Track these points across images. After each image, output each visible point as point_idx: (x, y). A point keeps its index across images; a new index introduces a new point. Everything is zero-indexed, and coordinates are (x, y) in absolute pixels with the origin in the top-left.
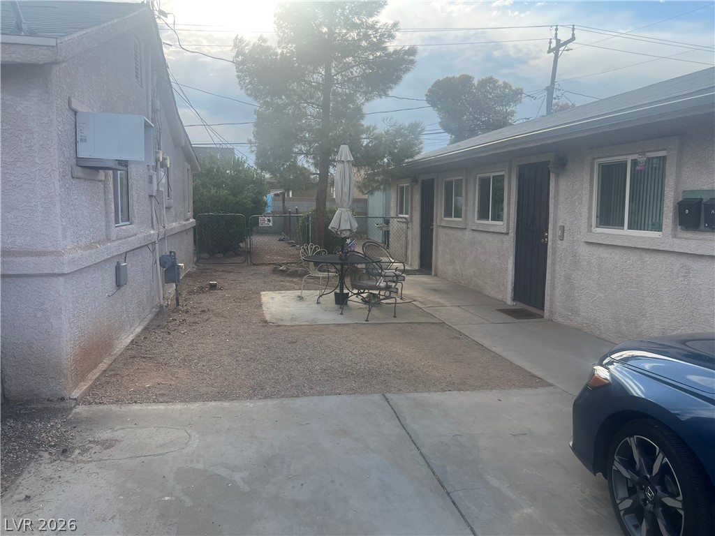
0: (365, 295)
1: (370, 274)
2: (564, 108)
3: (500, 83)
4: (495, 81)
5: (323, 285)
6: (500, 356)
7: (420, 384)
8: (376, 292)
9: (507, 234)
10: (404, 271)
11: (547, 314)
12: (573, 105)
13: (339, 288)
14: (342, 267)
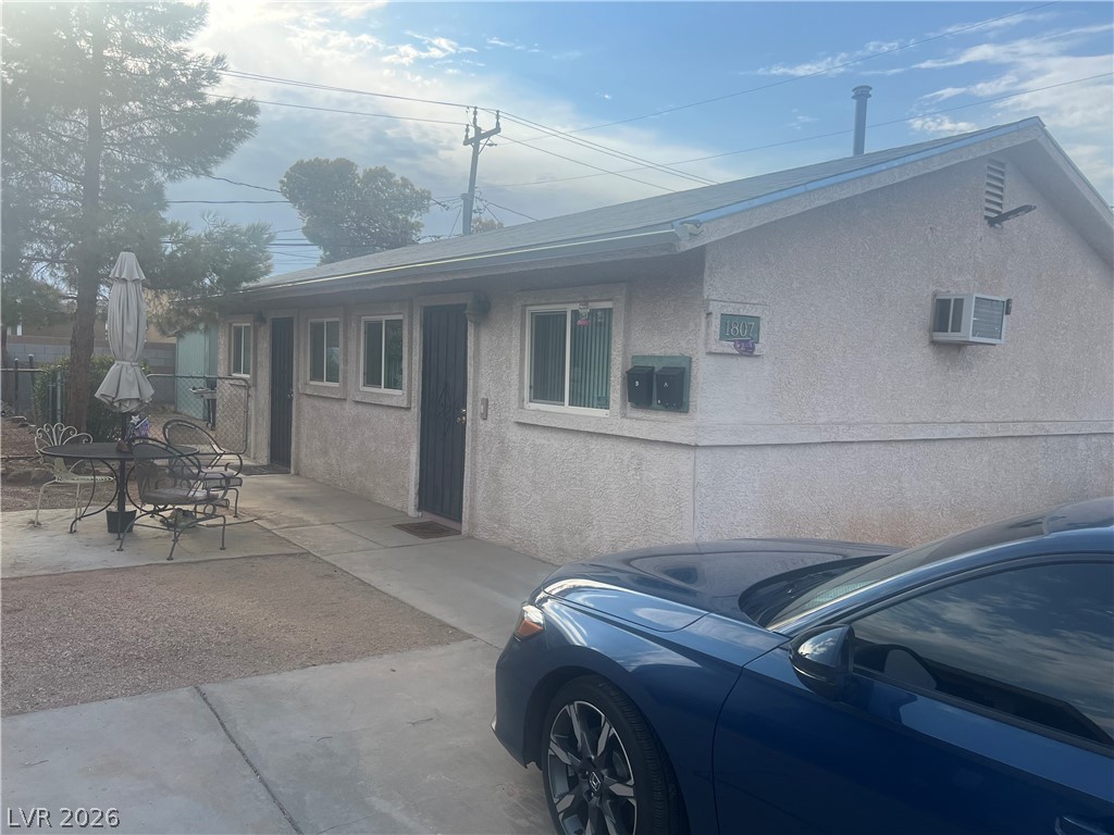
0: (167, 514)
1: (177, 476)
2: (488, 227)
3: (397, 178)
4: (390, 174)
5: (85, 498)
6: (395, 598)
7: (264, 660)
8: (190, 508)
9: (408, 409)
10: (240, 469)
11: (465, 527)
12: (501, 225)
13: (116, 502)
14: (122, 468)
